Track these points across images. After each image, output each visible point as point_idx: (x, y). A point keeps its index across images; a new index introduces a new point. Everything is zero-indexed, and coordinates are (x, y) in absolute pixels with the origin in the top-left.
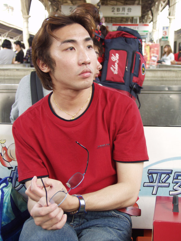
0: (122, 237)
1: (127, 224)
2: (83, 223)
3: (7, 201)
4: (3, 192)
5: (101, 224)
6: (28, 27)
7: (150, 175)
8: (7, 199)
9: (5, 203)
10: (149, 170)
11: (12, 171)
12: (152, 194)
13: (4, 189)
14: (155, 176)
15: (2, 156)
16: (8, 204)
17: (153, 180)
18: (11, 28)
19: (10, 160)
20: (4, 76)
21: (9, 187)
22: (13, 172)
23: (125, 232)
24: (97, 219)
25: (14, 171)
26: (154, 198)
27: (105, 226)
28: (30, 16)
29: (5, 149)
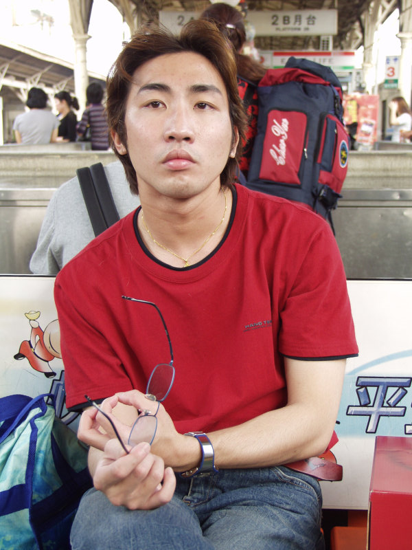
0: (299, 527)
1: (310, 500)
2: (213, 497)
3: (43, 448)
4: (34, 428)
5: (253, 499)
6: (85, 61)
7: (362, 390)
8: (45, 443)
9: (39, 452)
10: (359, 377)
11: (54, 380)
12: (367, 432)
13: (37, 422)
14: (372, 391)
15: (31, 347)
16: (45, 455)
17: (368, 401)
18: (49, 63)
19: (49, 357)
20: (34, 170)
21: (48, 415)
22: (56, 383)
23: (307, 517)
24: (244, 487)
25: (60, 380)
26: (371, 441)
27: (261, 503)
28: (90, 37)
29: (38, 331)
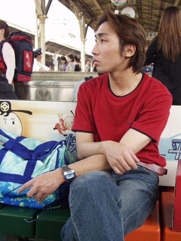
0: (150, 188)
1: (155, 180)
2: (120, 176)
3: (61, 158)
4: (58, 151)
5: (135, 178)
6: (84, 48)
7: (174, 144)
8: (62, 156)
9: (60, 159)
10: (173, 140)
11: (67, 137)
12: (175, 159)
13: (60, 149)
14: (178, 145)
15: (59, 126)
16: (62, 160)
17: (176, 148)
18: (73, 50)
19: (65, 129)
20: (65, 77)
21: (63, 147)
22: (67, 138)
23: (153, 185)
24: (132, 174)
25: (68, 137)
26: (177, 162)
27: (137, 179)
28: (86, 40)
29: (62, 120)
